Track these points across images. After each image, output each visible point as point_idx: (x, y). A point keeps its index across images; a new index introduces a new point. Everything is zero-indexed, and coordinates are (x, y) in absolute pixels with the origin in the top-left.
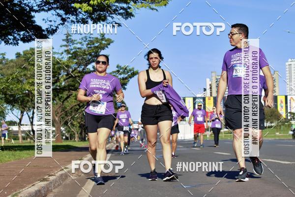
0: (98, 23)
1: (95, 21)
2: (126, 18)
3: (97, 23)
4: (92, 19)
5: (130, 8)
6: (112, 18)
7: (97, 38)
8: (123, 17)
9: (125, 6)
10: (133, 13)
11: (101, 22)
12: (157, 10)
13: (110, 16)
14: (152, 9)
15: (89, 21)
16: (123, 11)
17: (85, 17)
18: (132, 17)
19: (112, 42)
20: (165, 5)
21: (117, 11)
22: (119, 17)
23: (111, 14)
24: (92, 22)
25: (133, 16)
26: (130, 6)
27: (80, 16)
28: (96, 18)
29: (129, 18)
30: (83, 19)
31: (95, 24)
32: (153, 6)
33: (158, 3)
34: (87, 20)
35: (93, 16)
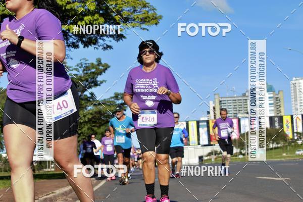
0: (90, 46)
1: (86, 45)
2: (118, 40)
3: (88, 47)
4: (83, 42)
6: (103, 40)
7: (93, 64)
8: (114, 39)
10: (124, 35)
11: (92, 45)
12: (148, 30)
13: (101, 39)
15: (80, 44)
17: (75, 41)
18: (123, 39)
20: (156, 24)
22: (111, 39)
24: (83, 46)
25: (124, 37)
27: (71, 41)
28: (87, 42)
29: (121, 40)
30: (73, 43)
31: (86, 47)
32: (144, 26)
33: (149, 22)
34: (78, 43)
35: (84, 39)
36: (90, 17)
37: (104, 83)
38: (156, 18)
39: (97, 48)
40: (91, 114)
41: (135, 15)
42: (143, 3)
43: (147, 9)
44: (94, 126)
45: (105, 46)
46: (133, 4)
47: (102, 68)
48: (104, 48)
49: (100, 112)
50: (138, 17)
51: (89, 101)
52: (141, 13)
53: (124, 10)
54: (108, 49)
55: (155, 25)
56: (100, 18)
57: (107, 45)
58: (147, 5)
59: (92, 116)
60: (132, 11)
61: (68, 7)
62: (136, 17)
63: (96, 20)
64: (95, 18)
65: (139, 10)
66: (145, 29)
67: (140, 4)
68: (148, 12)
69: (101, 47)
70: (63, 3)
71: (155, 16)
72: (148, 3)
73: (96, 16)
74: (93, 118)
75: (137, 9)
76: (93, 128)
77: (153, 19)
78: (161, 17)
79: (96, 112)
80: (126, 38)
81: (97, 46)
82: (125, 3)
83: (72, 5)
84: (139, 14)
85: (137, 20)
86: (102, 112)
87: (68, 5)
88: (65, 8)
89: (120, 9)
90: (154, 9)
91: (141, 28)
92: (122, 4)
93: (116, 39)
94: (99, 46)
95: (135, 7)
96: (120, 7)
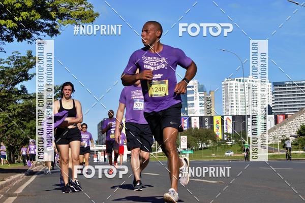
0: (24, 40)
1: (20, 39)
2: (52, 36)
3: (22, 41)
4: (17, 36)
5: (56, 25)
6: (38, 34)
8: (48, 34)
9: (51, 22)
10: (59, 30)
11: (26, 39)
13: (35, 33)
15: (15, 39)
16: (49, 28)
17: (8, 34)
20: (92, 22)
21: (43, 27)
22: (45, 34)
23: (36, 30)
24: (17, 40)
25: (59, 33)
26: (56, 22)
27: (5, 34)
28: (21, 36)
29: (55, 36)
30: (8, 36)
31: (20, 41)
33: (85, 19)
34: (12, 37)
35: (18, 33)
36: (27, 13)
37: (35, 76)
38: (92, 16)
39: (31, 43)
40: (21, 108)
41: (71, 12)
43: (83, 6)
44: (23, 120)
51: (20, 94)
52: (77, 10)
53: (60, 6)
55: (90, 23)
56: (36, 14)
59: (21, 110)
60: (68, 7)
64: (32, 14)
65: (75, 6)
68: (84, 8)
73: (33, 12)
74: (23, 111)
78: (97, 15)
79: (26, 106)
81: (31, 41)
84: (75, 10)
90: (90, 7)
93: (50, 34)
94: (33, 41)
95: (71, 4)
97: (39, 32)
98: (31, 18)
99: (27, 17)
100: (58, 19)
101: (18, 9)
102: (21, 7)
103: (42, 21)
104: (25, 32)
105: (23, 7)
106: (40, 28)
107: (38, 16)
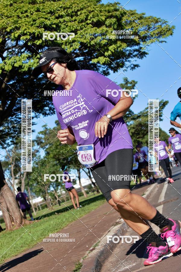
1: (115, 70)
2: (142, 58)
3: (117, 71)
4: (112, 68)
5: (141, 48)
6: (129, 61)
7: (122, 84)
8: (138, 57)
9: (136, 47)
10: (146, 52)
11: (121, 69)
12: (166, 42)
13: (127, 61)
14: (162, 42)
15: (111, 71)
16: (137, 53)
17: (105, 69)
18: (146, 55)
19: (136, 83)
20: (171, 34)
21: (132, 54)
22: (136, 58)
23: (127, 58)
24: (113, 72)
25: (146, 54)
26: (141, 46)
27: (101, 70)
28: (115, 67)
29: (144, 57)
30: (104, 71)
31: (116, 72)
32: (161, 39)
33: (165, 34)
34: (108, 71)
35: (112, 65)
36: (113, 46)
37: (136, 98)
38: (170, 30)
39: (126, 70)
40: (134, 128)
41: (151, 32)
42: (155, 20)
43: (160, 24)
44: (138, 138)
45: (132, 66)
46: (147, 23)
47: (131, 85)
48: (132, 68)
49: (140, 125)
50: (154, 33)
51: (128, 117)
52: (156, 29)
53: (140, 30)
54: (136, 68)
55: (170, 36)
56: (122, 44)
57: (134, 65)
58: (159, 20)
59: (134, 130)
60: (147, 29)
61: (93, 43)
62: (152, 34)
63: (119, 47)
64: (118, 45)
65: (153, 27)
66: (163, 41)
67: (153, 21)
68: (161, 26)
69: (129, 68)
70: (87, 40)
71: (168, 28)
72: (159, 19)
73: (119, 43)
74: (136, 131)
75: (151, 26)
76: (138, 140)
77: (167, 31)
78: (174, 27)
79: (136, 126)
80: (148, 54)
81: (124, 68)
82: (139, 24)
83: (95, 40)
84: (154, 30)
85: (154, 36)
86: (143, 124)
87: (92, 41)
88: (90, 44)
89: (137, 31)
90: (165, 22)
91: (160, 42)
92: (137, 26)
93: (140, 57)
94: (127, 68)
95: (149, 25)
96: (136, 29)
97: (130, 59)
98: (119, 49)
99: (114, 50)
100: (142, 43)
101: (105, 45)
102: (107, 43)
103: (129, 48)
104: (117, 63)
105: (109, 42)
106: (129, 55)
107: (124, 45)
